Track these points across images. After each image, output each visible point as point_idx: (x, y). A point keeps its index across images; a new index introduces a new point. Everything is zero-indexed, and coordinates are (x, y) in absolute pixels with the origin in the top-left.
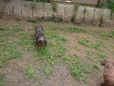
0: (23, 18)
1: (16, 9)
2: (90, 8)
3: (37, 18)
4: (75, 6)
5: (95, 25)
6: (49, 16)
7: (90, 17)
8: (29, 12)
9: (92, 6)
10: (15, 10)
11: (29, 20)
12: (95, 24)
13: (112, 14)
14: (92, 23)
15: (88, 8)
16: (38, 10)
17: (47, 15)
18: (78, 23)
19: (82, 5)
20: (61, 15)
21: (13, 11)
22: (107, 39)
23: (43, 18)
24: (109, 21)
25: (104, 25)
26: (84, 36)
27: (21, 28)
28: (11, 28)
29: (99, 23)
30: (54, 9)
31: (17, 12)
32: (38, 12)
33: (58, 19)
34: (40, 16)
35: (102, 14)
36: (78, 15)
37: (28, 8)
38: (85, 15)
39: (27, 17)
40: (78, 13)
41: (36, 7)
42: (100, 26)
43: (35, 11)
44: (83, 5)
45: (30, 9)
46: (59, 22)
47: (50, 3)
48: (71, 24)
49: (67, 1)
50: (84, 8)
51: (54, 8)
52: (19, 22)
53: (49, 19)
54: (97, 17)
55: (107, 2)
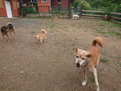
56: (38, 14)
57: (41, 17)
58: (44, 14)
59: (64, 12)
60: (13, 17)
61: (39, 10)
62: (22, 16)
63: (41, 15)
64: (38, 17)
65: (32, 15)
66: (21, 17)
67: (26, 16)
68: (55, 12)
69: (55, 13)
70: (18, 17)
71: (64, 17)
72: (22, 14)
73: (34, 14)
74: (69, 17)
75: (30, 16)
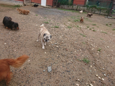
13: (87, 9)
30: (73, 7)
35: (84, 8)
40: (78, 8)
44: (80, 6)
56: (72, 6)
57: (74, 9)
59: (102, 7)
60: (46, 5)
61: (74, 2)
62: (56, 6)
63: (75, 7)
64: (71, 9)
65: (66, 6)
66: (54, 7)
67: (60, 7)
68: (91, 6)
70: (51, 7)
71: (101, 13)
72: (57, 4)
73: (68, 6)
74: (107, 14)
75: (64, 8)
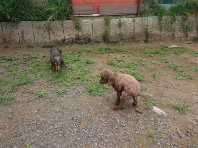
0: (37, 45)
1: (26, 34)
2: (126, 19)
3: (56, 42)
4: (106, 20)
5: (138, 41)
6: (71, 37)
7: (129, 32)
8: (44, 36)
9: (130, 16)
10: (25, 36)
11: (45, 46)
12: (139, 39)
13: (160, 22)
14: (133, 38)
15: (124, 20)
16: (56, 31)
17: (69, 36)
18: (114, 41)
19: (115, 17)
20: (87, 34)
21: (23, 37)
22: (151, 56)
23: (64, 41)
24: (158, 32)
25: (153, 39)
26: (119, 56)
27: (34, 56)
28: (21, 57)
29: (144, 38)
30: (78, 28)
31: (28, 37)
32: (56, 34)
33: (84, 39)
34: (60, 39)
35: (146, 24)
36: (112, 31)
37: (42, 31)
38: (121, 29)
39: (42, 42)
40: (111, 28)
41: (52, 28)
42: (146, 41)
43: (51, 33)
45: (44, 31)
46: (86, 43)
47: (71, 19)
48: (103, 43)
49: (94, 15)
50: (118, 20)
51: (77, 26)
52: (31, 49)
53: (73, 41)
54: (138, 30)
55: (150, 7)
56: (68, 23)
57: (88, 41)
58: (107, 23)
63: (91, 26)
64: (73, 42)
69: (176, 11)
73: (43, 23)
75: (17, 39)
